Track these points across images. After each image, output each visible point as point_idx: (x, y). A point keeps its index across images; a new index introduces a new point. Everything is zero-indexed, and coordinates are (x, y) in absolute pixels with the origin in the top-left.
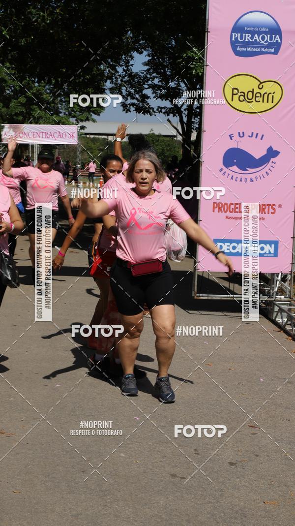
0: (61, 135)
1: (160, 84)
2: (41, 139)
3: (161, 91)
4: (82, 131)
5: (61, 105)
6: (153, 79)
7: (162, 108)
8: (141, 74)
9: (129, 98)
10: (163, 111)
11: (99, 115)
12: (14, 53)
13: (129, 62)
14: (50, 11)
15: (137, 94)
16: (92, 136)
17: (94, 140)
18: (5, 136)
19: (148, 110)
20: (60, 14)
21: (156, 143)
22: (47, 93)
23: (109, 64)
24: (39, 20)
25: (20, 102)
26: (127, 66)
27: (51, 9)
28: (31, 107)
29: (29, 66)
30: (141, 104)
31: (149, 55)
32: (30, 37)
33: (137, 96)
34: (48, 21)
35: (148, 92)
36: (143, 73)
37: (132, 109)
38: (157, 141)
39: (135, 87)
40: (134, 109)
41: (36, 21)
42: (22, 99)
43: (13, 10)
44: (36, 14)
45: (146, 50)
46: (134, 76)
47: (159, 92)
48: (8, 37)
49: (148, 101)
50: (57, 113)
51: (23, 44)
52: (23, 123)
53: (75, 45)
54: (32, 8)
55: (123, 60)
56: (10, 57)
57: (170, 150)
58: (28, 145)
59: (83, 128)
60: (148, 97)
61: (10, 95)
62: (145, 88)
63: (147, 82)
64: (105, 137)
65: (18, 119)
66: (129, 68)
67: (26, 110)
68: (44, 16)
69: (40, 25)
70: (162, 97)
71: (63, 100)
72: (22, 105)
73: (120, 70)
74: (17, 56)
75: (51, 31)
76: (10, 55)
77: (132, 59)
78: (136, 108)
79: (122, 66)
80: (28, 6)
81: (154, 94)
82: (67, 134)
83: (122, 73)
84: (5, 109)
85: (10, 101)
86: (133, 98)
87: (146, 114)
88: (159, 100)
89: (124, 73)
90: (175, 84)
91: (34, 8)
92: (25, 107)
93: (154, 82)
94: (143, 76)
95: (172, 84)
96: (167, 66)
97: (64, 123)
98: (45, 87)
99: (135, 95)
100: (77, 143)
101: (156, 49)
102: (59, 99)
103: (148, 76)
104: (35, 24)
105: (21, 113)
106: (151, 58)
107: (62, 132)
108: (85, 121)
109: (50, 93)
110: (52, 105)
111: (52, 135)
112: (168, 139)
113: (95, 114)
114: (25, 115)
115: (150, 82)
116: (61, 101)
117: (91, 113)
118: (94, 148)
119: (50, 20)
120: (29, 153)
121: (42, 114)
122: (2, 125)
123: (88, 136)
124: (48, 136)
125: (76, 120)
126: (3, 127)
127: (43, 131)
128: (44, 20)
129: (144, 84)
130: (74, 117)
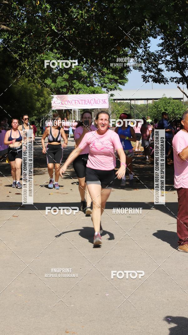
0: (96, 102)
1: (171, 60)
2: (81, 105)
3: (172, 65)
4: (112, 98)
5: (96, 79)
6: (166, 56)
7: (173, 78)
8: (156, 53)
9: (148, 72)
10: (175, 80)
11: (124, 85)
12: (60, 43)
13: (147, 45)
14: (87, 9)
15: (154, 68)
16: (119, 101)
17: (120, 104)
18: (54, 104)
19: (163, 80)
20: (95, 11)
21: (168, 105)
22: (85, 71)
23: (132, 46)
24: (79, 17)
25: (64, 78)
26: (145, 48)
27: (87, 8)
28: (73, 81)
29: (72, 51)
30: (157, 75)
31: (162, 39)
32: (72, 29)
33: (154, 70)
34: (86, 17)
35: (162, 66)
36: (158, 52)
37: (150, 80)
38: (169, 103)
39: (152, 63)
40: (152, 80)
41: (76, 17)
42: (66, 76)
43: (59, 10)
44: (76, 12)
45: (159, 35)
46: (151, 55)
47: (171, 66)
48: (56, 30)
49: (163, 73)
50: (92, 84)
51: (67, 35)
52: (66, 93)
53: (106, 34)
54: (73, 8)
55: (142, 43)
56: (58, 46)
57: (179, 109)
58: (71, 110)
59: (112, 95)
60: (162, 71)
61: (57, 73)
62: (160, 64)
63: (161, 59)
64: (129, 101)
65: (63, 91)
66: (147, 49)
67: (69, 84)
68: (82, 14)
69: (79, 20)
70: (172, 69)
71: (97, 75)
72: (66, 80)
73: (140, 51)
74: (63, 44)
75: (88, 25)
76: (57, 44)
77: (149, 42)
78: (153, 79)
79: (142, 48)
80: (70, 7)
81: (167, 68)
82: (101, 101)
83: (142, 53)
84: (53, 84)
85: (57, 77)
86: (150, 71)
87: (161, 83)
88: (171, 72)
89: (143, 53)
90: (182, 59)
91: (75, 8)
92: (68, 82)
93: (166, 58)
94: (158, 55)
95: (180, 60)
96: (176, 47)
97: (97, 93)
98: (82, 66)
99: (152, 69)
100: (108, 107)
101: (167, 34)
102: (93, 74)
103: (162, 54)
104: (76, 20)
105: (65, 86)
106: (164, 41)
107: (96, 99)
108: (114, 90)
109: (87, 70)
110: (88, 79)
111: (90, 102)
112: (177, 101)
113: (121, 84)
114: (68, 88)
115: (163, 59)
116: (95, 76)
117: (118, 84)
118: (121, 111)
119: (87, 16)
120: (72, 116)
121: (81, 86)
122: (52, 96)
123: (115, 101)
124: (86, 102)
125: (107, 90)
126: (53, 97)
127: (83, 99)
128: (82, 17)
129: (159, 60)
130: (105, 87)
